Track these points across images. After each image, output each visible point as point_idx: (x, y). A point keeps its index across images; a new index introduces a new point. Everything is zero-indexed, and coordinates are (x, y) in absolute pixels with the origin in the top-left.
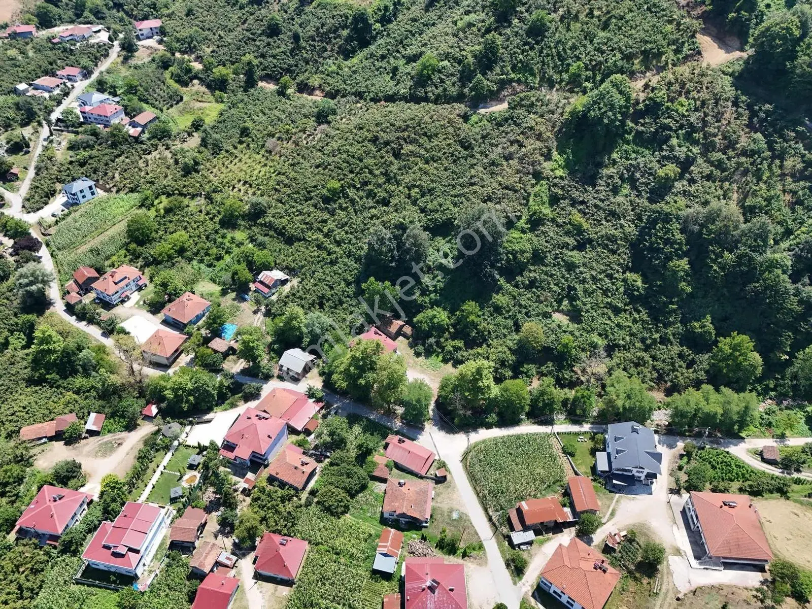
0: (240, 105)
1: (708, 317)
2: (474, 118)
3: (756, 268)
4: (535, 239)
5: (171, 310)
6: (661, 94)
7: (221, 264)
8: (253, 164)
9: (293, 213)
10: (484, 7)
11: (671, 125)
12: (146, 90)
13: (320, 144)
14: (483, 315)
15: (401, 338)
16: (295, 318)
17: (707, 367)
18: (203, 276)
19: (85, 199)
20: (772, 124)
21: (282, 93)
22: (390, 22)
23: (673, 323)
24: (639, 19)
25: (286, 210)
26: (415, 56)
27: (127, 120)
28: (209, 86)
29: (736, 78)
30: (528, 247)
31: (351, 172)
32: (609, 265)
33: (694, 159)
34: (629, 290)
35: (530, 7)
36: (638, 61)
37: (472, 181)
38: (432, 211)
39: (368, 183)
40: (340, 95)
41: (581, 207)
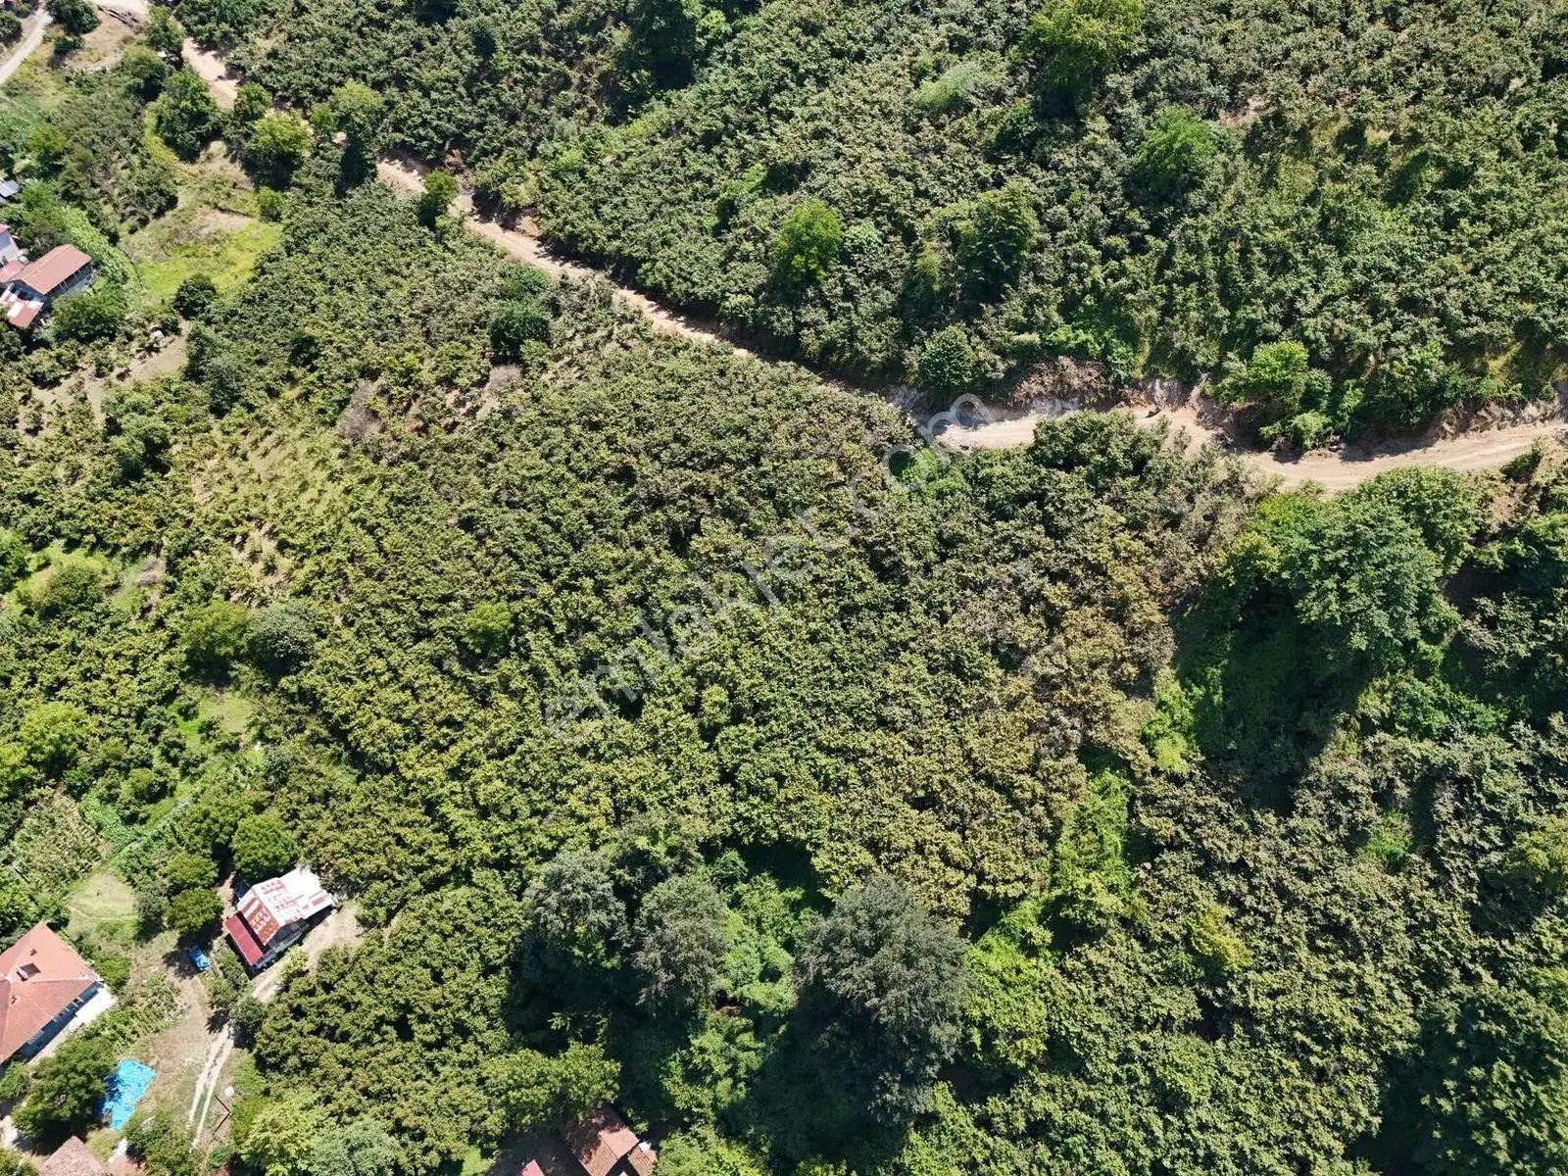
0: (315, 245)
2: (924, 461)
4: (1061, 986)
8: (307, 466)
9: (377, 674)
10: (1012, 37)
12: (85, 166)
13: (483, 444)
21: (429, 211)
26: (791, 167)
27: (15, 263)
28: (250, 165)
30: (1037, 1011)
31: (547, 576)
35: (1152, 79)
36: (1502, 360)
37: (886, 712)
38: (753, 791)
39: (590, 626)
40: (581, 247)
41: (1231, 884)
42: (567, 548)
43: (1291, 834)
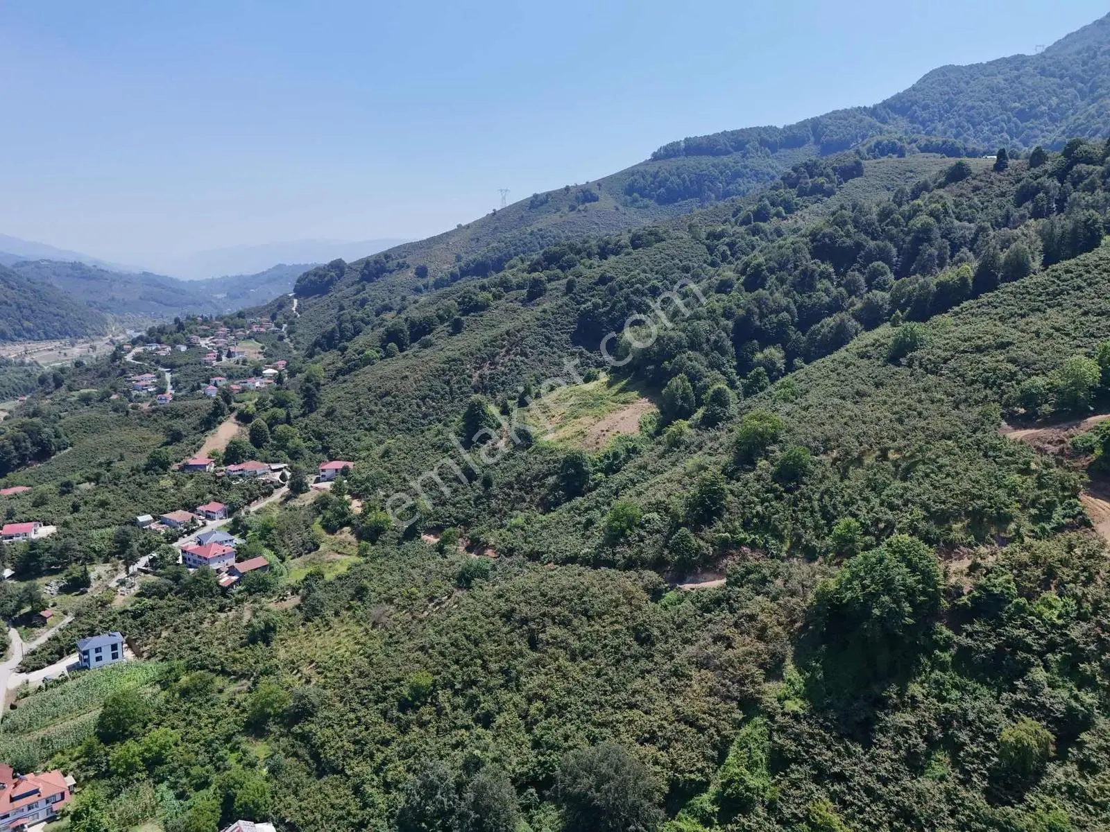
0: (381, 560)
2: (671, 596)
6: (1001, 580)
9: (349, 721)
11: (1029, 640)
12: (281, 534)
18: (159, 813)
19: (100, 663)
21: (440, 548)
22: (616, 471)
24: (963, 464)
25: (342, 715)
27: (230, 565)
28: (358, 535)
31: (457, 662)
35: (785, 444)
36: (960, 525)
37: (633, 700)
39: (474, 683)
41: (837, 787)
42: (471, 646)
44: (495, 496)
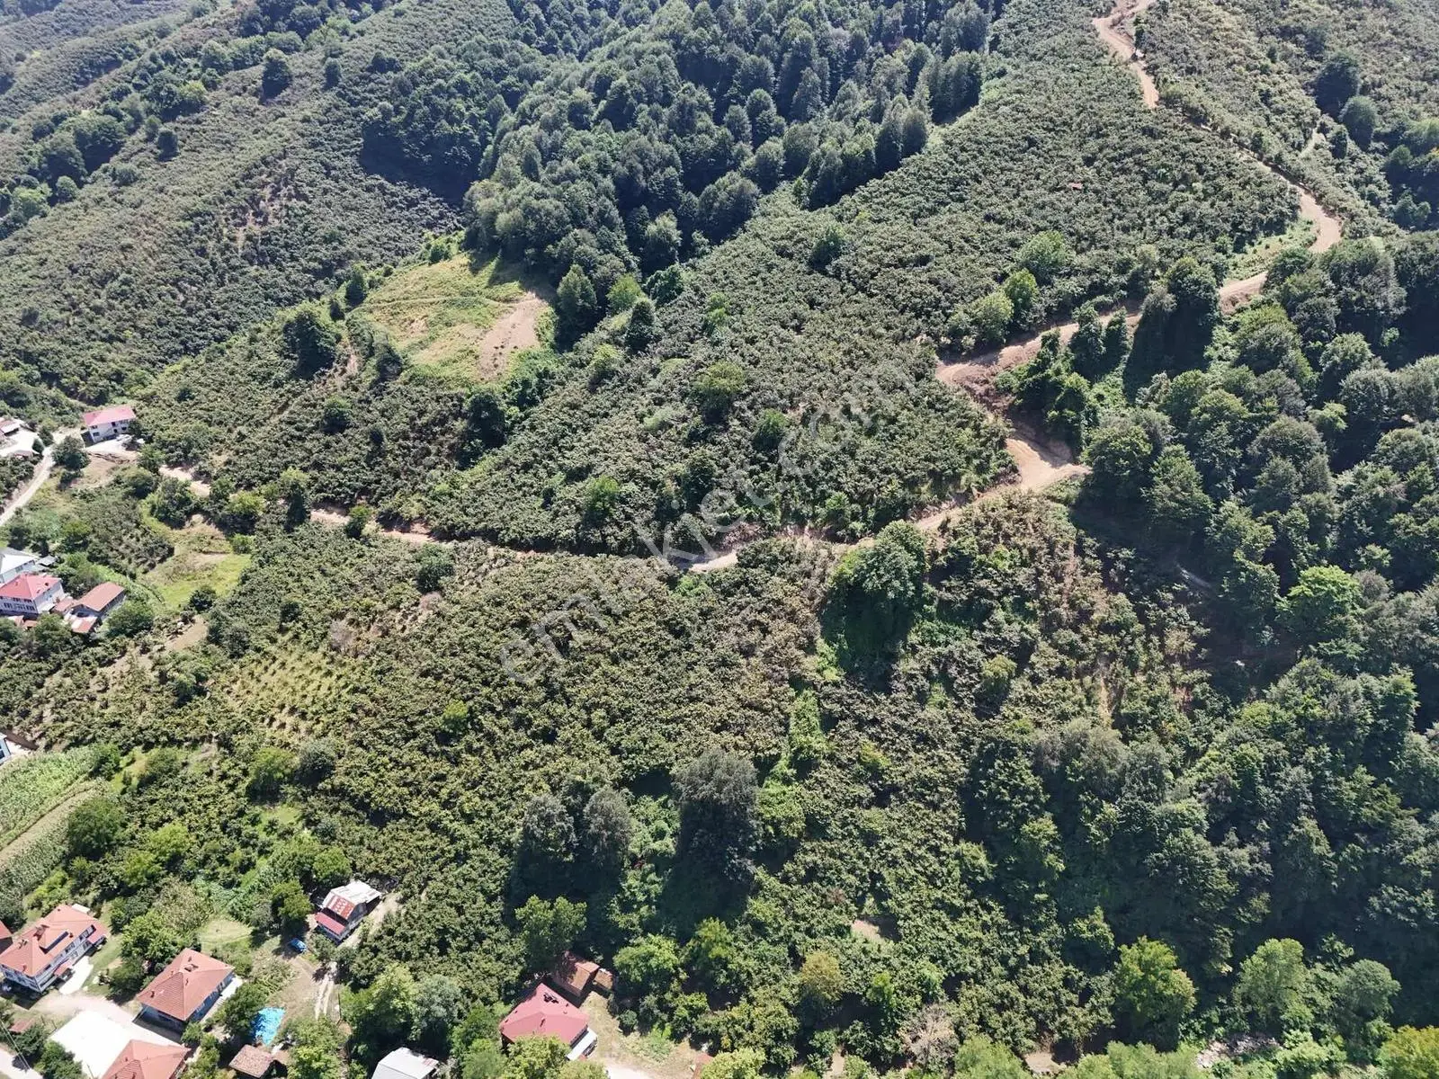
0: (280, 559)
1: (1098, 910)
2: (686, 581)
3: (1153, 829)
4: (806, 794)
5: (155, 994)
6: (968, 542)
7: (251, 878)
8: (307, 672)
9: (384, 765)
10: (684, 395)
11: (990, 588)
12: (105, 540)
13: (427, 632)
14: (736, 939)
15: (593, 995)
16: (397, 993)
17: (1112, 1001)
18: (216, 907)
20: (1137, 580)
21: (354, 531)
22: (534, 403)
23: (1047, 924)
24: (919, 420)
25: (371, 761)
26: (579, 469)
27: (67, 601)
28: (221, 525)
29: (1073, 507)
30: (797, 810)
31: (486, 683)
32: (930, 831)
33: (1034, 642)
34: (968, 874)
35: (754, 401)
36: (926, 487)
37: (693, 694)
38: (630, 752)
39: (517, 702)
40: (457, 532)
41: (873, 730)
42: (495, 665)
43: (894, 702)
44: (391, 452)
